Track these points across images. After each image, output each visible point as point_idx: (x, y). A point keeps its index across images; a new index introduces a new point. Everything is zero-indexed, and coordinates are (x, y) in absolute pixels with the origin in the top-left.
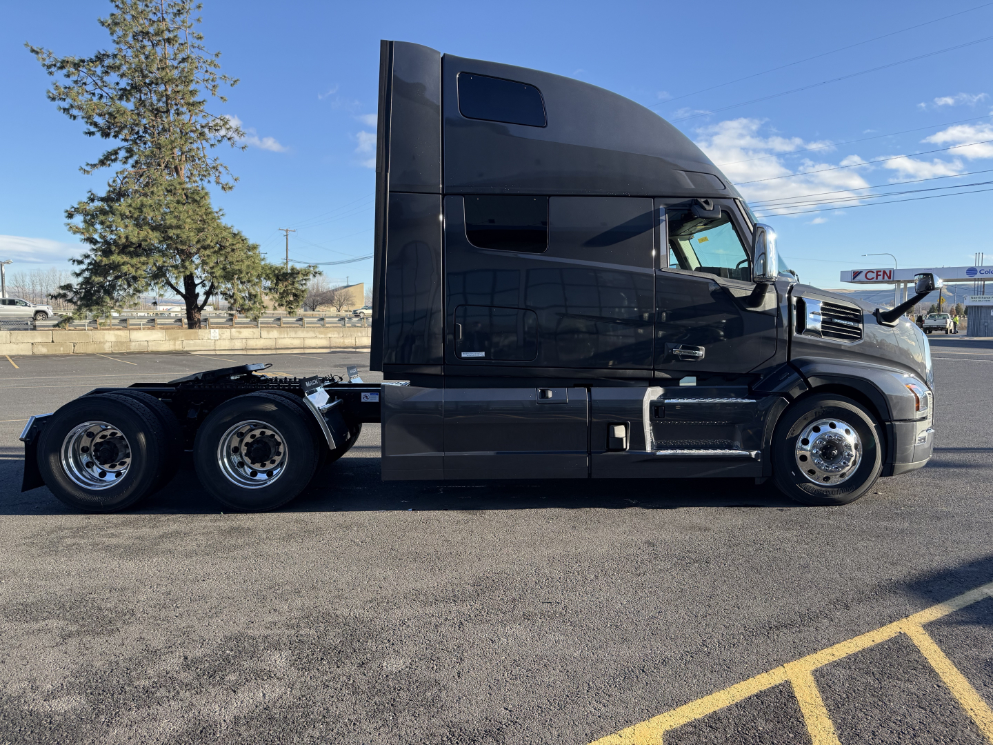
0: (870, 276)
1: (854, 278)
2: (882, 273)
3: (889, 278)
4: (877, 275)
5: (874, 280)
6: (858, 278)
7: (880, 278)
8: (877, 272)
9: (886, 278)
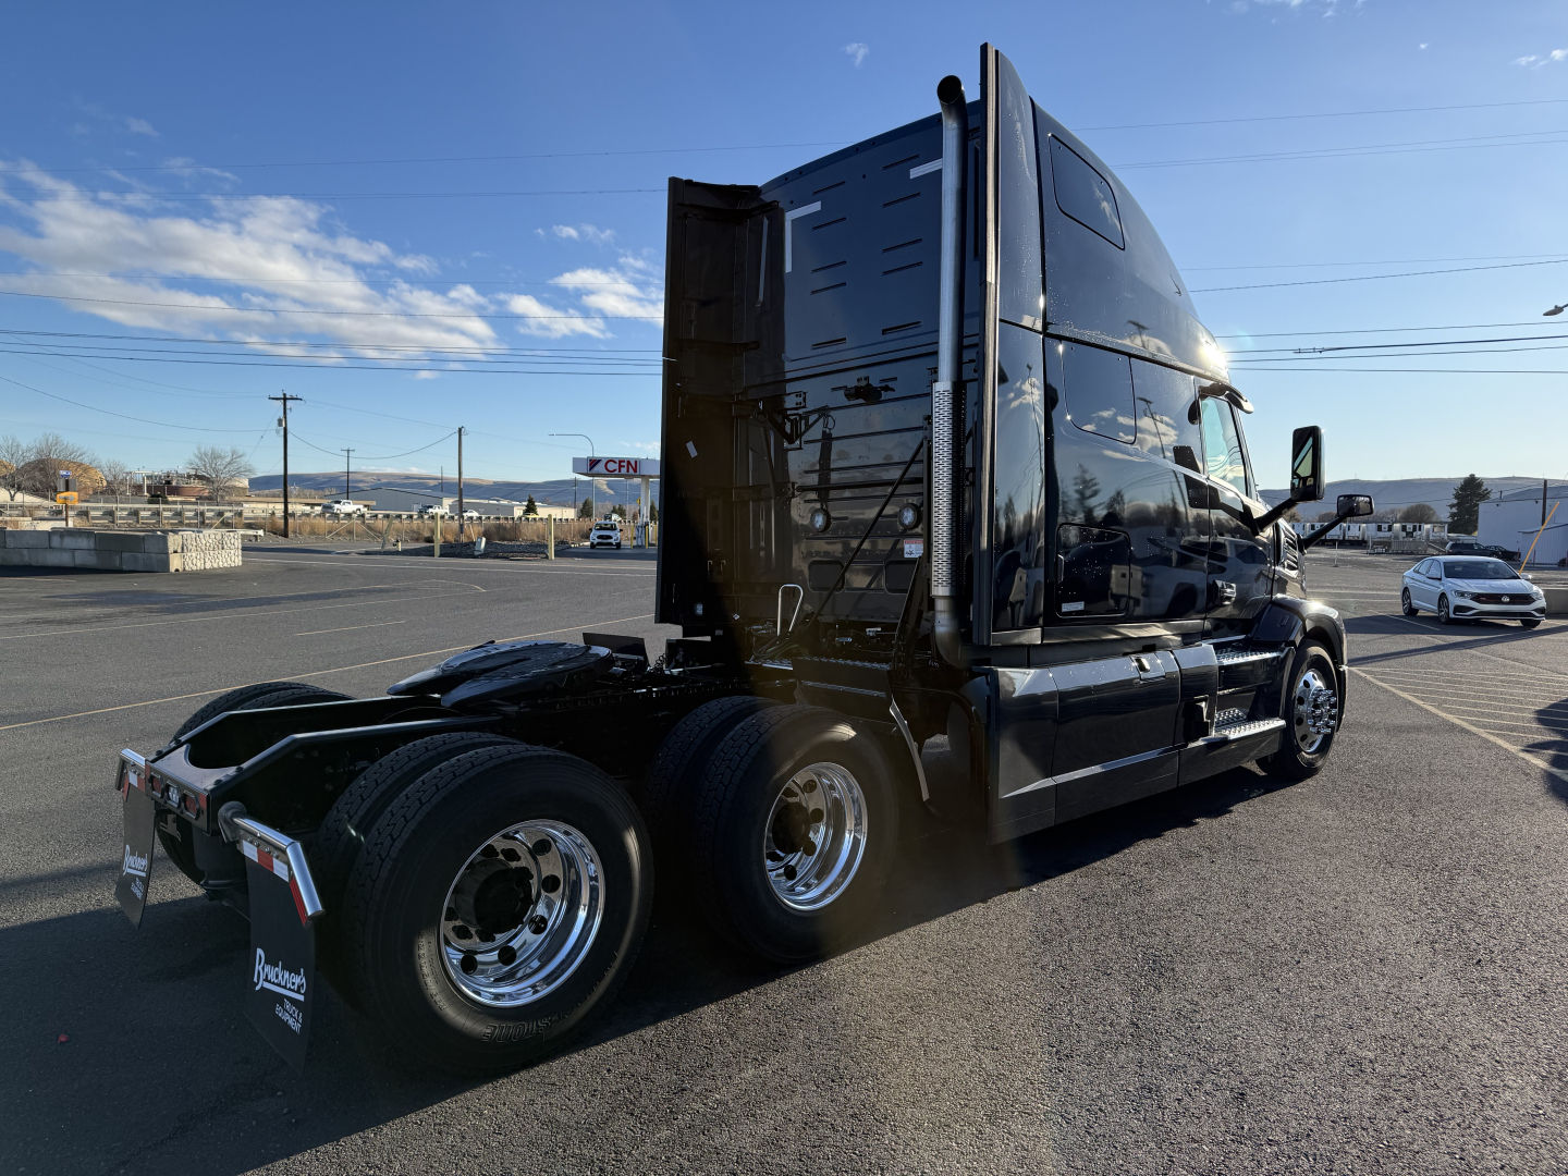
0: (612, 466)
1: (591, 469)
2: (625, 464)
3: (635, 471)
4: (620, 466)
5: (617, 472)
6: (596, 469)
7: (624, 470)
8: (620, 462)
9: (631, 471)
